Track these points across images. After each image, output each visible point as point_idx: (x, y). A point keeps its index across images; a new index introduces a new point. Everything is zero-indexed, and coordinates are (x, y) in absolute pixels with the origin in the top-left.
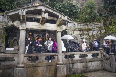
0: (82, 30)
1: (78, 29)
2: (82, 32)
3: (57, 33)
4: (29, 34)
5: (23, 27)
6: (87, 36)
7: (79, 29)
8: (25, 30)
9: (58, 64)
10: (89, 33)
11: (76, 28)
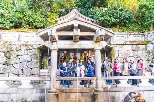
0: (135, 43)
1: (128, 43)
2: (135, 46)
3: (95, 51)
4: (63, 53)
5: (55, 47)
6: (144, 52)
7: (130, 42)
8: (56, 51)
10: (146, 48)
11: (126, 42)
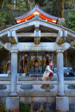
3: (57, 54)
4: (24, 56)
5: (15, 50)
8: (16, 53)
9: (58, 96)
